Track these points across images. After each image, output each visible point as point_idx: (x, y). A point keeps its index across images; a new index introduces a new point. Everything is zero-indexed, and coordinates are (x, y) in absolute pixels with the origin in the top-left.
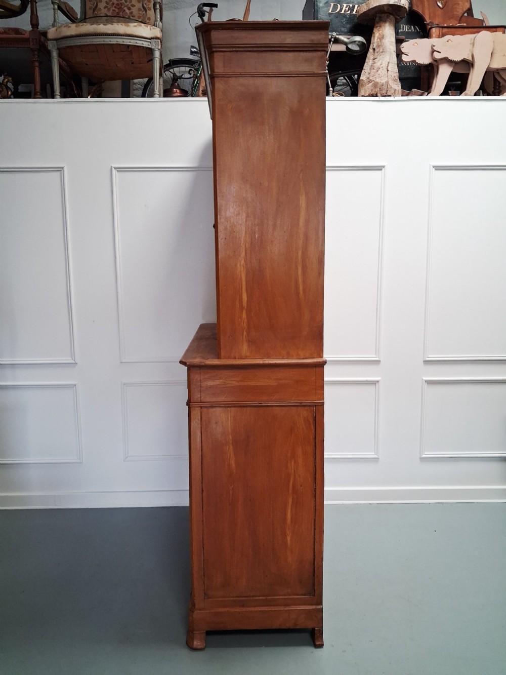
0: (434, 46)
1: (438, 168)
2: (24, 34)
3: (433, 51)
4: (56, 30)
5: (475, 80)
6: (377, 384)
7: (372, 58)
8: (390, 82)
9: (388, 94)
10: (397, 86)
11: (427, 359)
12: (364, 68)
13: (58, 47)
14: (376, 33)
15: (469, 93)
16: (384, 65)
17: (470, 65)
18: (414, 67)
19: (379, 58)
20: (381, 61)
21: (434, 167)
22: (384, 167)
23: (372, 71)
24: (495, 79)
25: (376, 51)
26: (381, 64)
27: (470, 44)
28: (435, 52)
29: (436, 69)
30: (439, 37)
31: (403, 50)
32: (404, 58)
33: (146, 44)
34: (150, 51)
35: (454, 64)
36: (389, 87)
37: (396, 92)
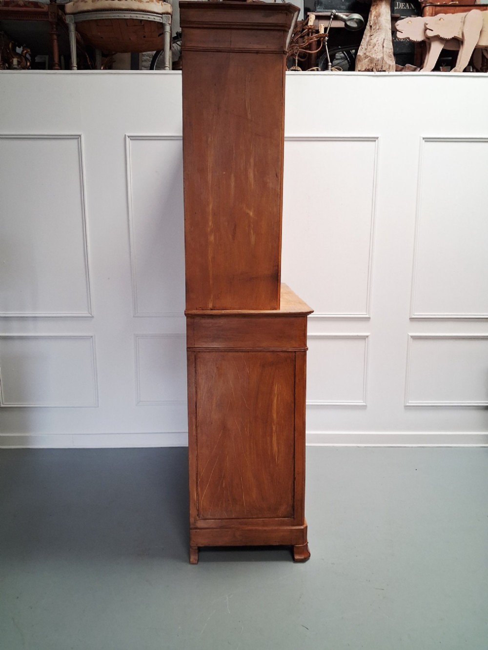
0: (427, 24)
1: (427, 140)
2: (43, 8)
3: (426, 29)
4: (74, 4)
5: (464, 57)
6: (366, 339)
7: (369, 35)
8: (386, 59)
9: (383, 69)
10: (392, 62)
11: (413, 317)
12: (361, 44)
13: (76, 21)
14: (373, 11)
15: (458, 70)
16: (379, 42)
17: (460, 42)
18: (408, 44)
19: (375, 34)
20: (377, 38)
21: (423, 138)
22: (377, 138)
23: (369, 47)
24: (483, 57)
25: (372, 29)
26: (377, 41)
27: (461, 22)
28: (428, 31)
29: (428, 46)
30: (432, 15)
31: (398, 28)
32: (399, 35)
33: (157, 19)
34: (161, 26)
35: (445, 42)
36: (384, 62)
37: (391, 67)
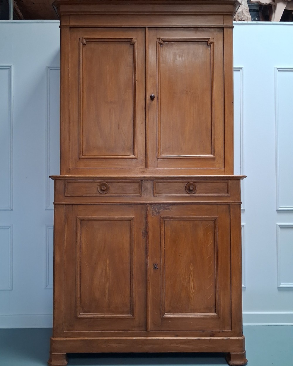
1: (280, 70)
6: (243, 227)
8: (244, 12)
9: (243, 20)
10: (249, 16)
11: (280, 209)
21: (277, 69)
22: (241, 68)
35: (287, 3)
36: (243, 15)
37: (249, 19)
